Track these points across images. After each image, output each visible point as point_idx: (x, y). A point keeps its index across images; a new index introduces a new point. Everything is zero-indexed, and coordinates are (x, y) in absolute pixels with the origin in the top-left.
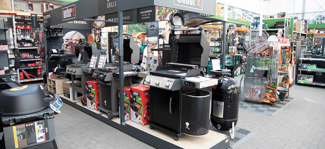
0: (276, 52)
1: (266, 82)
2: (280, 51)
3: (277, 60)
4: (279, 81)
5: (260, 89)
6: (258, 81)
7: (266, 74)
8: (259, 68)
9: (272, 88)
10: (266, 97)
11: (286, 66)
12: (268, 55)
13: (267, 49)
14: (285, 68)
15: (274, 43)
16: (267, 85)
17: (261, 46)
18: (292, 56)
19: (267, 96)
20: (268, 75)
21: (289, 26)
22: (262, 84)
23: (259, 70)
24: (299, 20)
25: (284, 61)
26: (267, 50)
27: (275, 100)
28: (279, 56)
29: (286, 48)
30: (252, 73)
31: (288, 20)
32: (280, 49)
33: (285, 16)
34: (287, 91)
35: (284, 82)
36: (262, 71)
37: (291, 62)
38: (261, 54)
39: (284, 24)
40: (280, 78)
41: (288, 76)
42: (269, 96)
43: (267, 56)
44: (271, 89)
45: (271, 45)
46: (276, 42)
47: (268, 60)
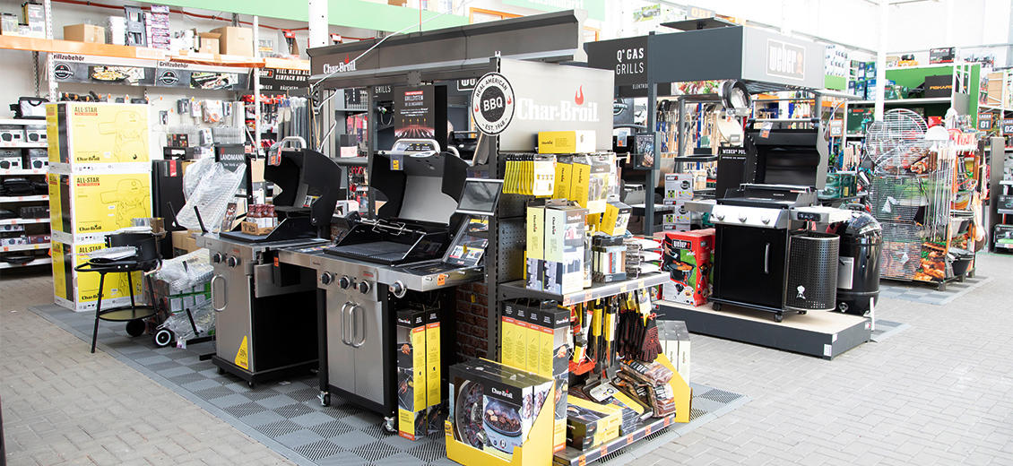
0: (945, 164)
1: (921, 234)
2: (954, 162)
3: (946, 182)
4: (953, 231)
5: (907, 250)
6: (901, 230)
7: (920, 215)
8: (904, 203)
9: (936, 248)
10: (922, 268)
11: (967, 198)
12: (926, 172)
13: (922, 158)
14: (966, 203)
15: (940, 144)
16: (924, 240)
17: (909, 152)
18: (980, 174)
19: (925, 266)
20: (927, 218)
21: (966, 90)
22: (912, 238)
23: (904, 207)
24: (997, 70)
25: (962, 186)
26: (923, 160)
27: (943, 275)
28: (952, 173)
29: (967, 154)
30: (887, 213)
31: (962, 72)
32: (954, 157)
33: (955, 60)
34: (970, 256)
35: (963, 235)
36: (911, 208)
37: (979, 189)
38: (908, 169)
39: (951, 84)
40: (954, 225)
41: (971, 222)
42: (928, 267)
43: (923, 173)
44: (934, 250)
45: (933, 149)
46: (944, 142)
47: (926, 183)
